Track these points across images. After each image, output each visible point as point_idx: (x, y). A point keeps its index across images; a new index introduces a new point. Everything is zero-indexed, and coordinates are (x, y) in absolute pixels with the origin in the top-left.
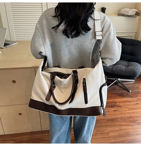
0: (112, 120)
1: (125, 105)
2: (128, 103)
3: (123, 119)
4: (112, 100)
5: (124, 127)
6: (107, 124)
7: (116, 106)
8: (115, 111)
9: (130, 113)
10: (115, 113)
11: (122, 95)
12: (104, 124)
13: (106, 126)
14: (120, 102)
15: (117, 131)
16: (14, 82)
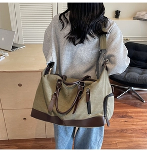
0: (122, 131)
1: (138, 116)
2: (141, 114)
3: (134, 131)
4: (123, 110)
5: (135, 139)
6: (116, 135)
7: (127, 117)
8: (125, 121)
9: (142, 125)
10: (126, 123)
11: (135, 105)
12: (113, 135)
13: (115, 137)
14: (132, 113)
15: (126, 142)
16: (20, 85)
